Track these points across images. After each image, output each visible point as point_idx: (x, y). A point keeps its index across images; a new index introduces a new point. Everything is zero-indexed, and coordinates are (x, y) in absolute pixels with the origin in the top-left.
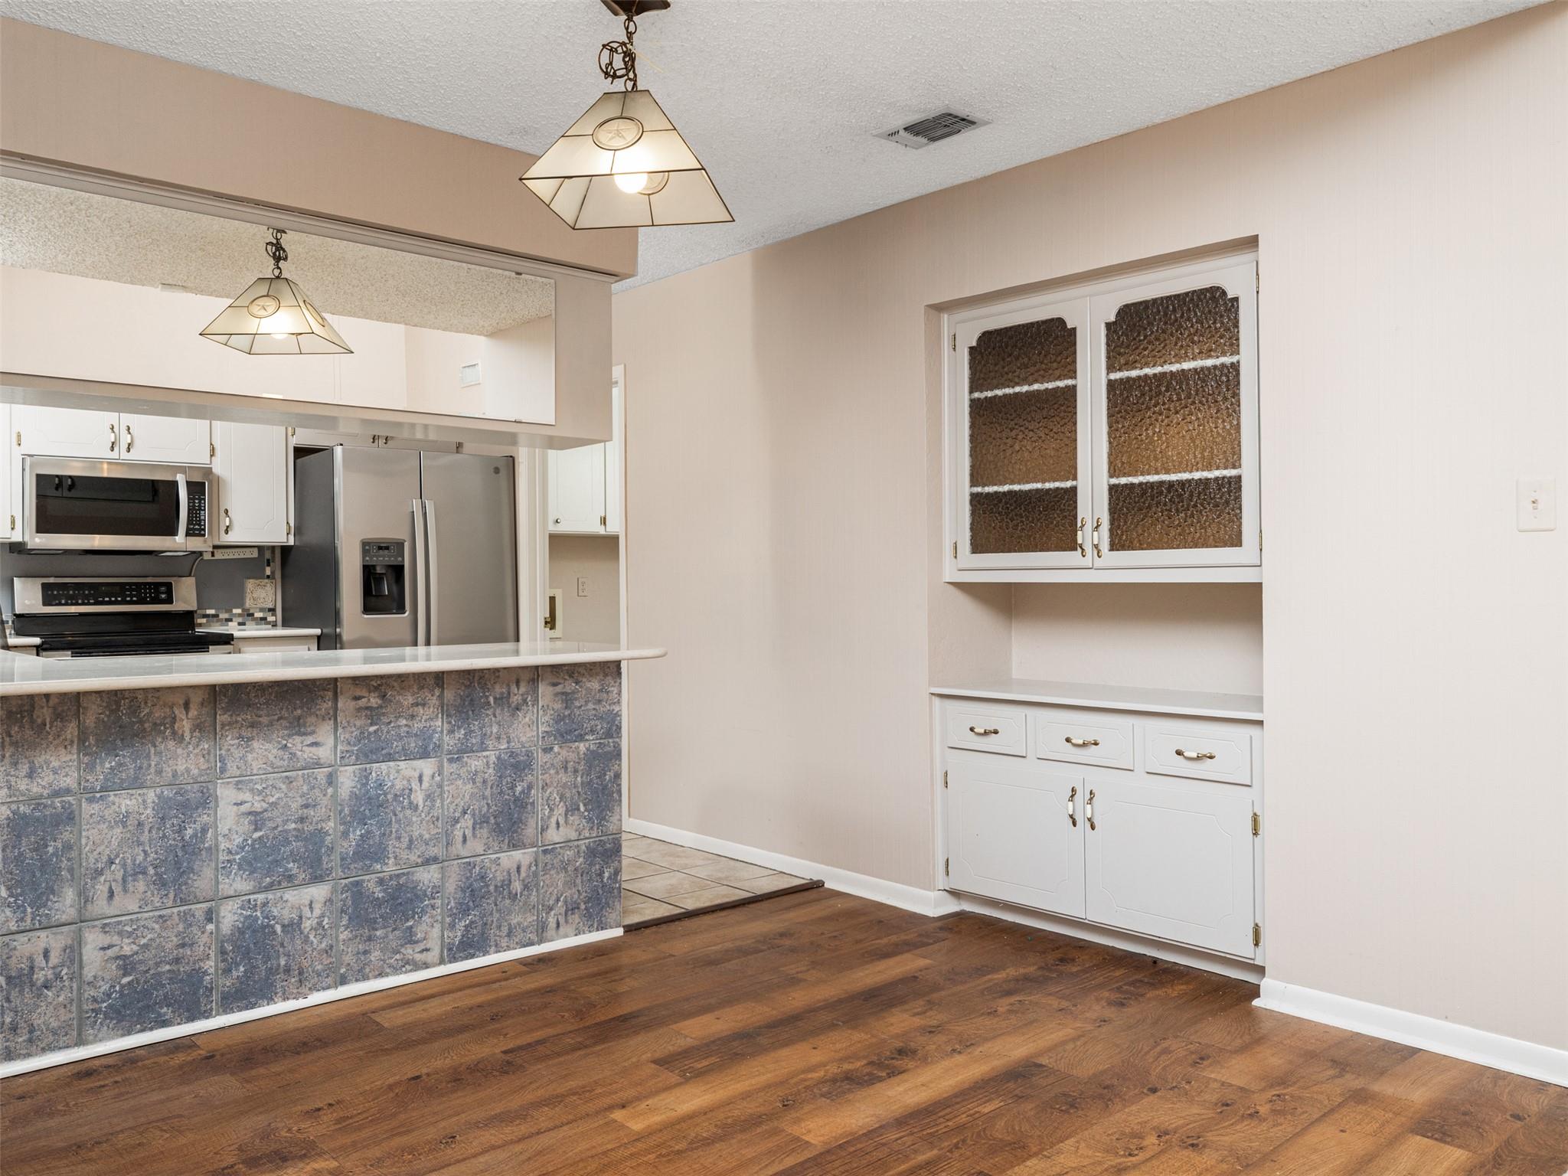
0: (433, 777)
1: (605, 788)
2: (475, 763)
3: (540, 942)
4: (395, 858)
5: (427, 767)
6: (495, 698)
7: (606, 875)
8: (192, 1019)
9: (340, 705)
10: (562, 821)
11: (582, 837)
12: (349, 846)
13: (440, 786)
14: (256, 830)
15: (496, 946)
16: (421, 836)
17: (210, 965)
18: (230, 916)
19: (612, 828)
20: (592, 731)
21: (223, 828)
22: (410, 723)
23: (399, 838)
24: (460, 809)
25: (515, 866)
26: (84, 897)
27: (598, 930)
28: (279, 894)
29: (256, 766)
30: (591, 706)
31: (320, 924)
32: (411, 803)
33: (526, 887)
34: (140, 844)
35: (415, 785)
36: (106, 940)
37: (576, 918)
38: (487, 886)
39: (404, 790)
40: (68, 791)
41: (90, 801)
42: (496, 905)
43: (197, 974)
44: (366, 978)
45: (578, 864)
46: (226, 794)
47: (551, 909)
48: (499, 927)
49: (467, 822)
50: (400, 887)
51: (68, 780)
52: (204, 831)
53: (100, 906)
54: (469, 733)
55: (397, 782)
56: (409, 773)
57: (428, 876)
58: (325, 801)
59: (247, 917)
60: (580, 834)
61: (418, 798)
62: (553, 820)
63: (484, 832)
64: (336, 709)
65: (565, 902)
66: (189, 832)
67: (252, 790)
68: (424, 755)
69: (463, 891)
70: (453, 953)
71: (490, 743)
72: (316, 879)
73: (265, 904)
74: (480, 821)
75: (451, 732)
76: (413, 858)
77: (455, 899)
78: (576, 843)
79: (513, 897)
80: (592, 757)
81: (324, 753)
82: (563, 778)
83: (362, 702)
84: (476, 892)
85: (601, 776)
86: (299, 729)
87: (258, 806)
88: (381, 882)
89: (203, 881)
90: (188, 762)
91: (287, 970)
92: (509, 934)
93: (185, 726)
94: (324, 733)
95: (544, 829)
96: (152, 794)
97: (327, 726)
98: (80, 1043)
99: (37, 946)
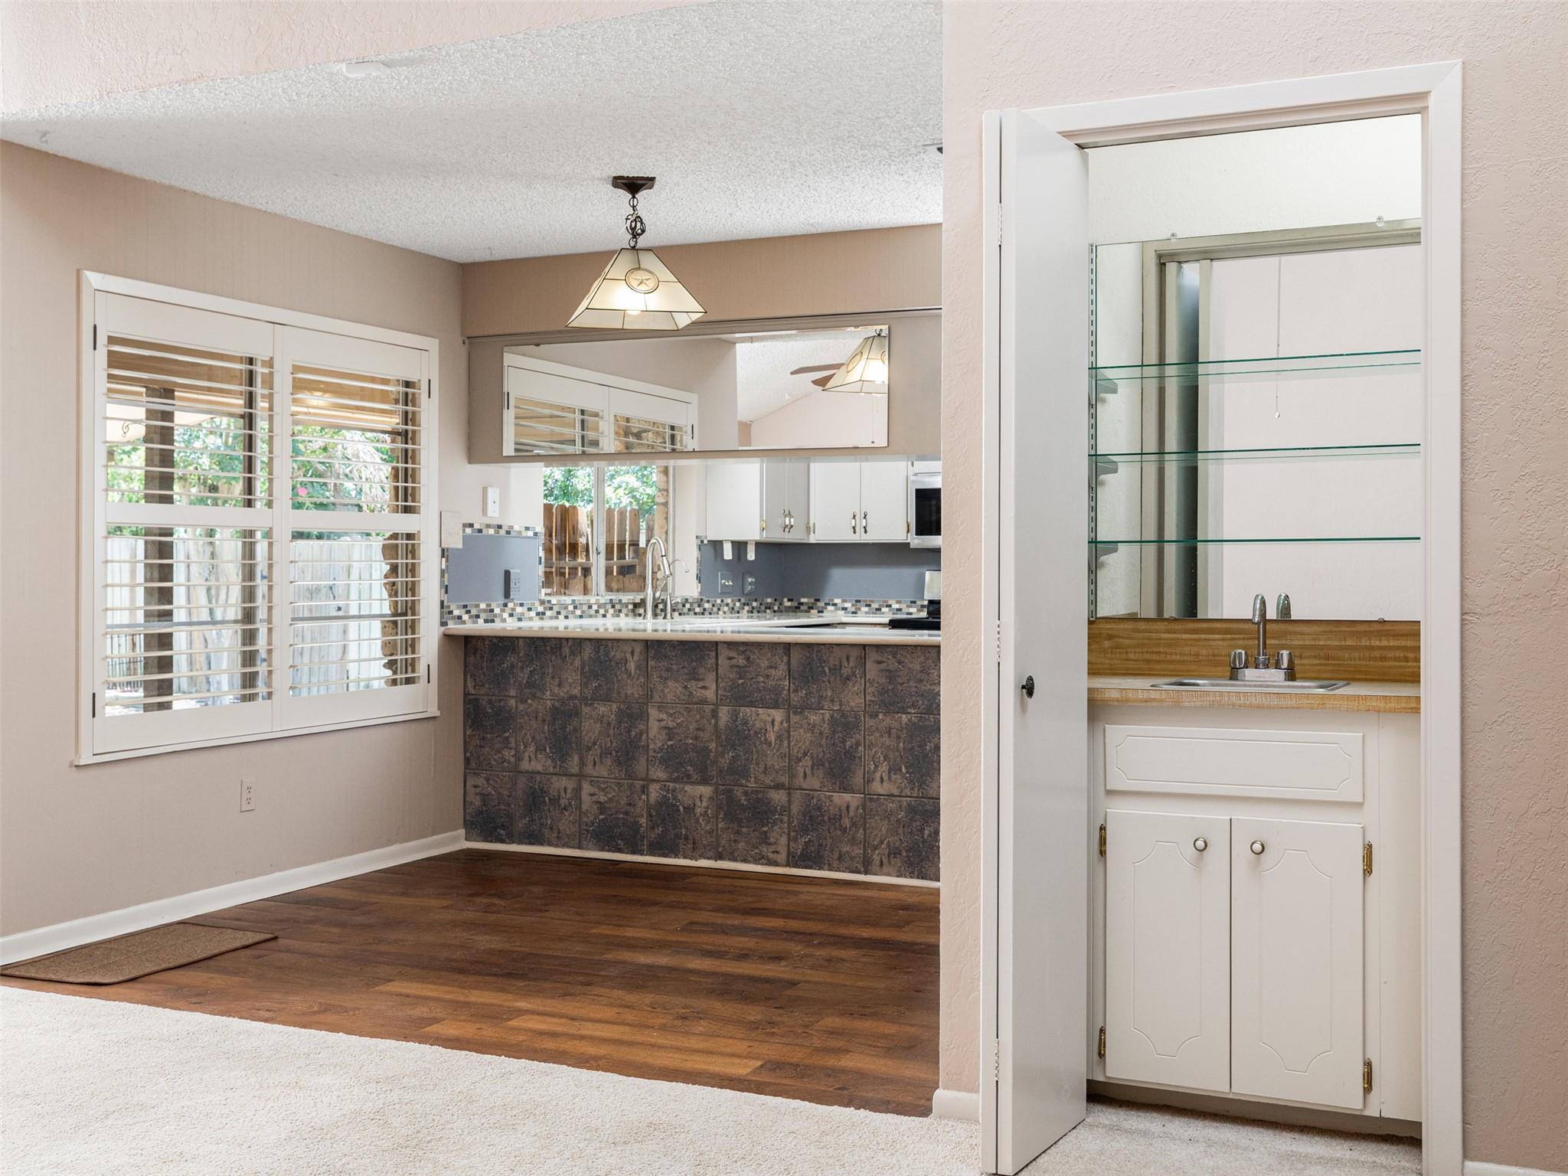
0: (782, 723)
1: (925, 756)
2: (814, 718)
3: (866, 873)
4: (755, 778)
5: (778, 715)
6: (830, 669)
7: (927, 832)
8: (634, 853)
9: (720, 662)
10: (885, 778)
11: (903, 794)
12: (725, 761)
13: (788, 731)
14: (669, 740)
15: (829, 864)
16: (773, 765)
17: (643, 821)
18: (655, 792)
19: (932, 793)
20: (914, 706)
21: (652, 734)
22: (766, 681)
23: (758, 764)
24: (802, 751)
25: (845, 805)
26: (582, 763)
27: (918, 878)
28: (682, 786)
29: (670, 697)
30: (912, 684)
31: (706, 812)
32: (766, 739)
33: (853, 824)
34: (609, 736)
35: (769, 727)
36: (593, 790)
37: (898, 861)
38: (823, 816)
39: (761, 729)
40: (573, 697)
41: (586, 705)
42: (829, 832)
43: (636, 826)
44: (734, 860)
45: (900, 816)
46: (654, 713)
47: (876, 849)
48: (832, 851)
49: (807, 762)
50: (758, 801)
51: (576, 690)
52: (641, 734)
53: (589, 769)
54: (809, 694)
55: (757, 723)
56: (764, 717)
57: (778, 797)
58: (709, 729)
59: (665, 796)
60: (902, 792)
61: (772, 737)
62: (878, 775)
63: (820, 773)
64: (717, 664)
65: (888, 846)
66: (633, 733)
67: (667, 713)
68: (776, 706)
69: (804, 815)
70: (794, 860)
71: (826, 705)
72: (704, 781)
73: (674, 790)
74: (817, 764)
75: (796, 691)
76: (768, 781)
77: (797, 819)
78: (899, 799)
79: (844, 830)
80: (913, 728)
81: (710, 694)
82: (887, 740)
83: (734, 662)
84: (814, 818)
85: (922, 745)
86: (694, 676)
87: (671, 724)
88: (746, 793)
89: (640, 767)
90: (633, 689)
91: (686, 839)
92: (840, 858)
93: (632, 666)
94: (710, 680)
95: (870, 781)
96: (615, 706)
97: (712, 676)
98: (580, 847)
99: (561, 784)
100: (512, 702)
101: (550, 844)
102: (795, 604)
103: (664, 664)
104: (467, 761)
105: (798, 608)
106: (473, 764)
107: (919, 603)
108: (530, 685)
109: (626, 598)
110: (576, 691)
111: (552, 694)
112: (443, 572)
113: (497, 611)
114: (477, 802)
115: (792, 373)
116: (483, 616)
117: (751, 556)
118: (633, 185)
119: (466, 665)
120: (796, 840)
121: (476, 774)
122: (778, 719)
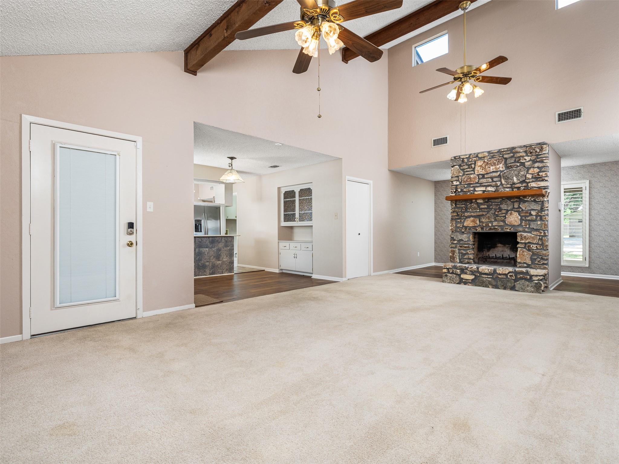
1: (231, 254)
2: (214, 249)
3: (222, 274)
5: (207, 249)
6: (216, 241)
7: (231, 266)
10: (225, 258)
13: (209, 252)
15: (216, 274)
19: (232, 259)
20: (230, 246)
22: (205, 243)
23: (203, 258)
24: (212, 255)
27: (230, 273)
30: (230, 242)
33: (220, 266)
35: (206, 252)
37: (227, 271)
42: (216, 268)
44: (199, 276)
45: (227, 264)
47: (224, 270)
48: (217, 271)
49: (212, 257)
50: (204, 265)
54: (213, 245)
57: (207, 264)
61: (206, 253)
63: (215, 258)
64: (196, 241)
68: (207, 248)
70: (211, 274)
74: (214, 257)
75: (210, 245)
76: (205, 261)
77: (211, 267)
79: (219, 267)
80: (230, 249)
82: (226, 252)
83: (199, 240)
84: (214, 266)
85: (231, 252)
88: (201, 264)
95: (223, 259)
118: (232, 158)
122: (207, 250)
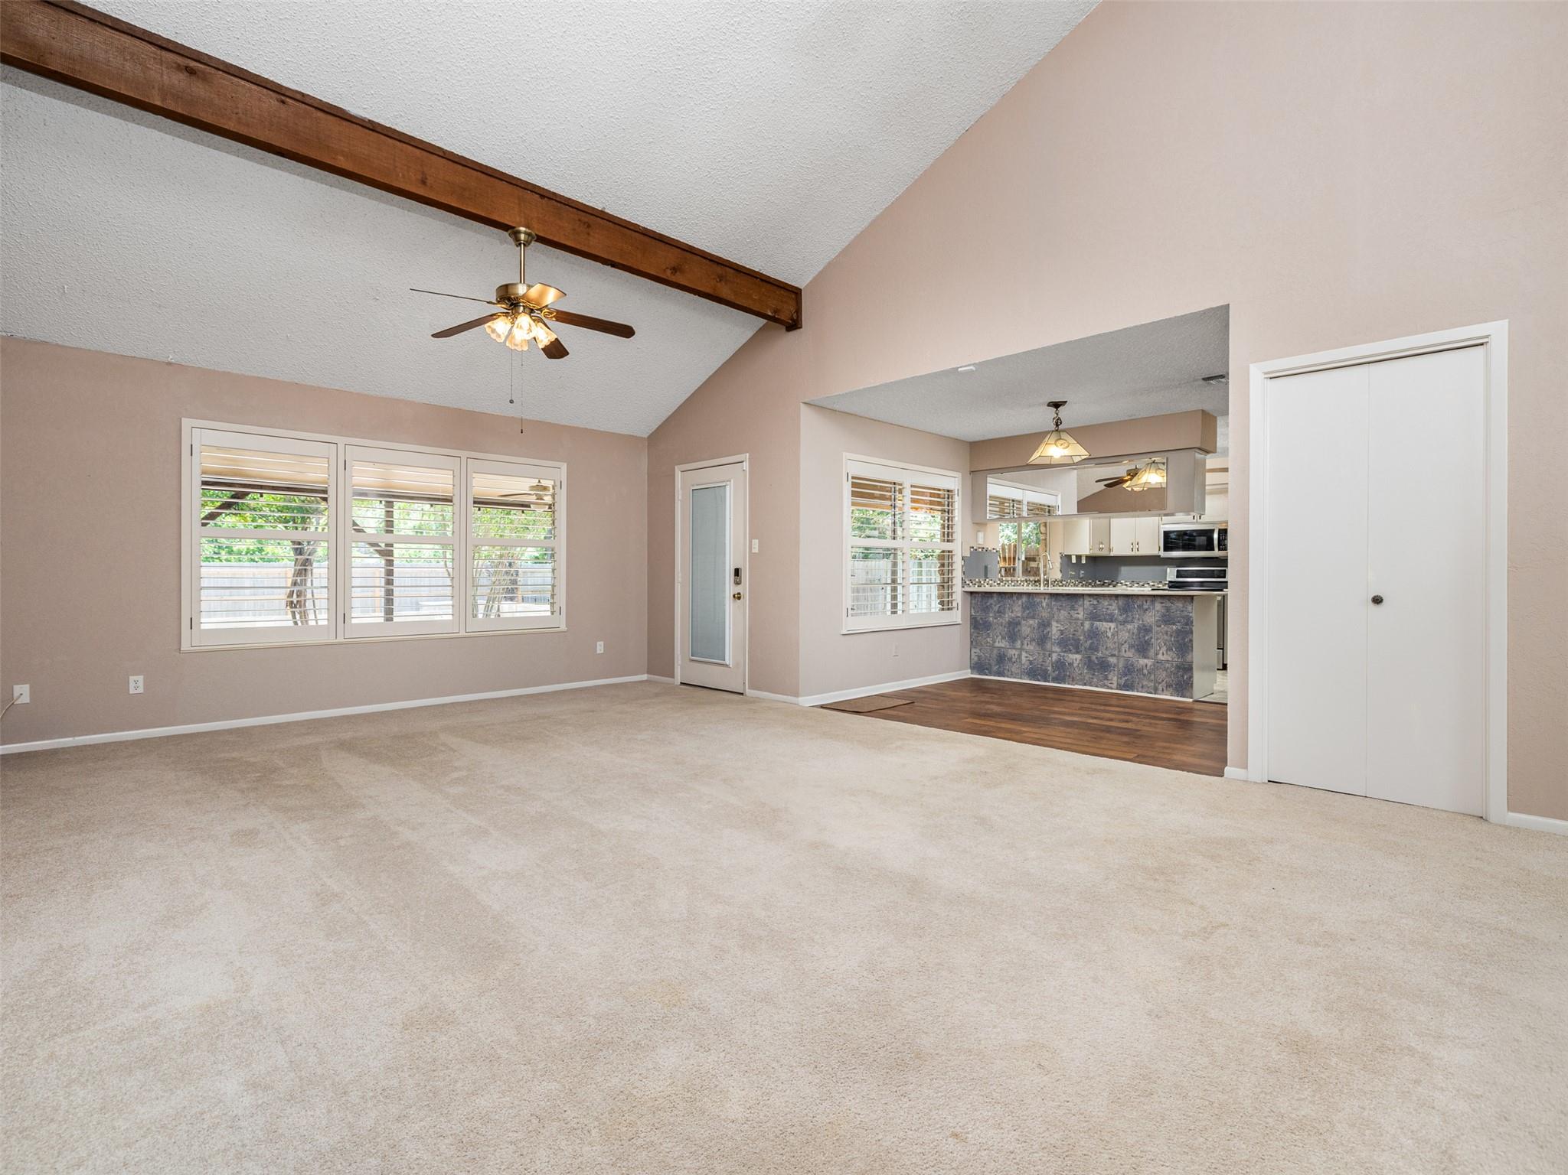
1: (1185, 644)
2: (1130, 627)
3: (1155, 694)
4: (1102, 652)
5: (1113, 625)
6: (1138, 606)
7: (1187, 677)
8: (1045, 681)
9: (1085, 603)
10: (1165, 653)
11: (1174, 661)
12: (1088, 644)
13: (1117, 632)
14: (1061, 635)
15: (1137, 689)
16: (1110, 647)
17: (1050, 668)
18: (1055, 657)
19: (1188, 660)
20: (1179, 622)
21: (1053, 633)
22: (1107, 610)
23: (1103, 646)
24: (1124, 641)
25: (1145, 664)
26: (1022, 644)
27: (1181, 697)
28: (1067, 654)
29: (1062, 617)
30: (1178, 612)
31: (1078, 666)
32: (1107, 636)
33: (1149, 673)
34: (1034, 633)
35: (1108, 630)
36: (1026, 655)
37: (1173, 690)
38: (1134, 669)
39: (1104, 631)
40: (1019, 617)
42: (1137, 676)
43: (1046, 671)
44: (1092, 686)
45: (1172, 670)
46: (1054, 624)
47: (1160, 683)
48: (1139, 684)
49: (1126, 646)
50: (1103, 661)
52: (1049, 632)
53: (1025, 646)
54: (1127, 616)
55: (1103, 628)
56: (1106, 626)
57: (1113, 660)
58: (1080, 631)
59: (1059, 659)
60: (1174, 659)
61: (1109, 635)
62: (1161, 652)
63: (1133, 650)
65: (1166, 682)
66: (1045, 632)
67: (1060, 624)
68: (1111, 621)
69: (1125, 668)
70: (1120, 687)
71: (1136, 621)
72: (1078, 653)
73: (1064, 656)
74: (1131, 647)
75: (1121, 615)
76: (1107, 653)
77: (1122, 670)
78: (1171, 662)
79: (1145, 675)
80: (1178, 632)
81: (1080, 616)
82: (1166, 637)
83: (1092, 603)
84: (1129, 670)
85: (1183, 639)
86: (1073, 608)
87: (1062, 629)
88: (1097, 658)
89: (1048, 646)
90: (1045, 614)
91: (1069, 676)
92: (1142, 687)
93: (1044, 604)
94: (1080, 610)
95: (1157, 654)
96: (1036, 621)
97: (1081, 609)
98: (1021, 679)
99: (1012, 652)
100: (991, 619)
101: (1008, 677)
102: (1102, 583)
103: (1059, 603)
104: (972, 642)
105: (1103, 585)
106: (974, 643)
107: (1163, 582)
108: (999, 612)
109: (1032, 578)
110: (1019, 615)
111: (1008, 616)
112: (963, 566)
113: (982, 582)
114: (976, 659)
115: (1097, 482)
116: (977, 584)
117: (1084, 561)
118: (1056, 405)
119: (971, 603)
120: (1121, 678)
121: (976, 648)
122: (1113, 627)
